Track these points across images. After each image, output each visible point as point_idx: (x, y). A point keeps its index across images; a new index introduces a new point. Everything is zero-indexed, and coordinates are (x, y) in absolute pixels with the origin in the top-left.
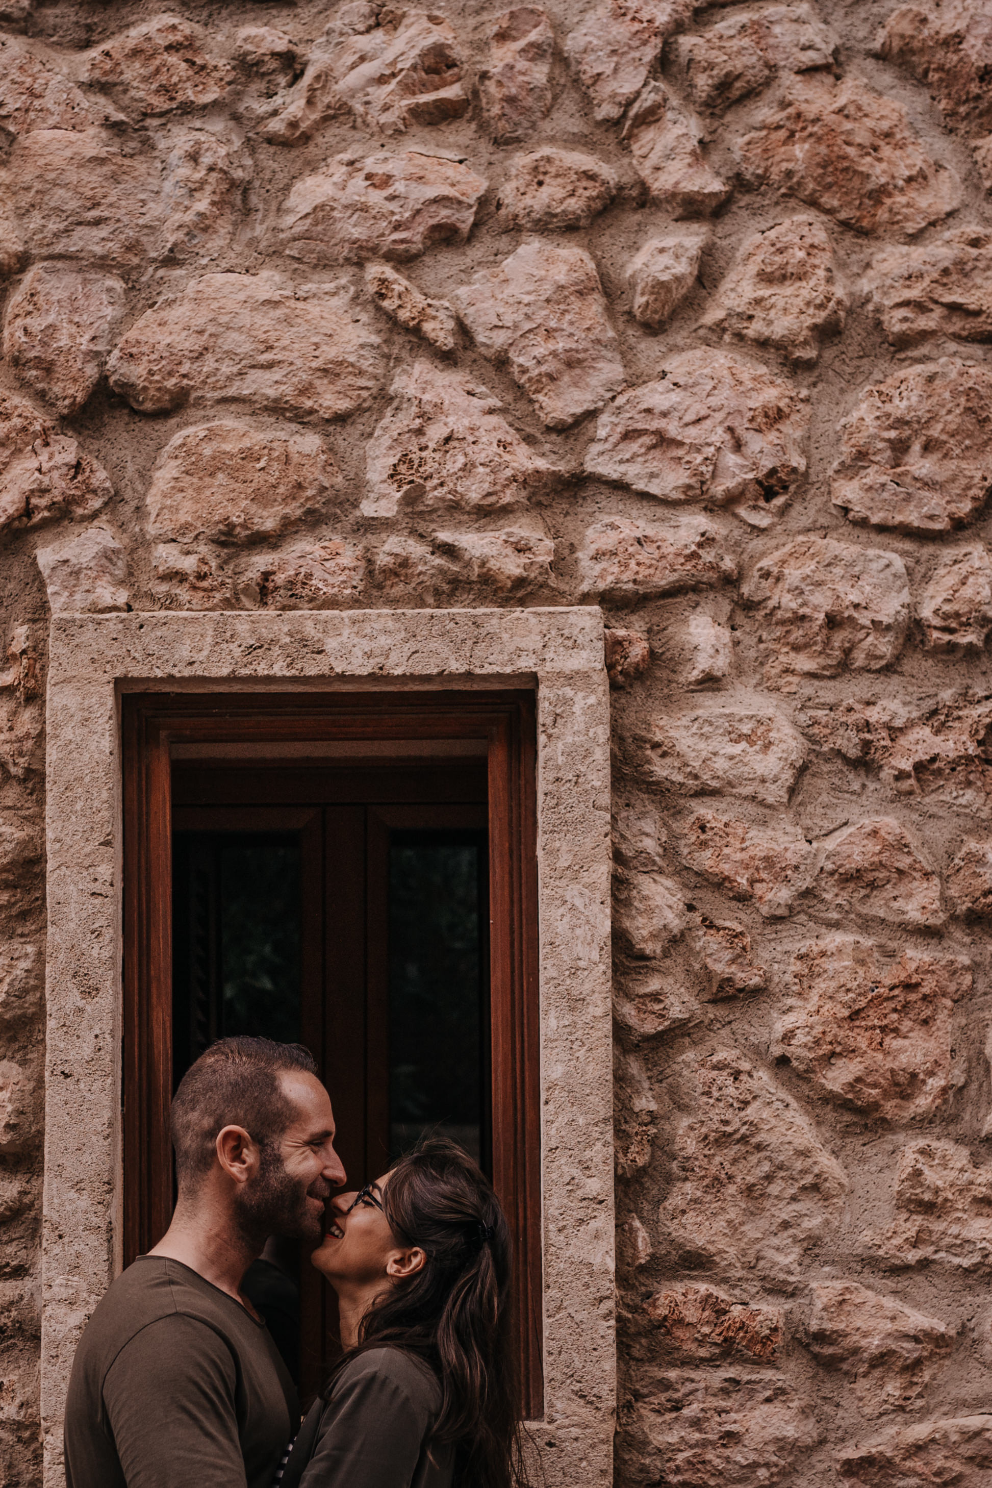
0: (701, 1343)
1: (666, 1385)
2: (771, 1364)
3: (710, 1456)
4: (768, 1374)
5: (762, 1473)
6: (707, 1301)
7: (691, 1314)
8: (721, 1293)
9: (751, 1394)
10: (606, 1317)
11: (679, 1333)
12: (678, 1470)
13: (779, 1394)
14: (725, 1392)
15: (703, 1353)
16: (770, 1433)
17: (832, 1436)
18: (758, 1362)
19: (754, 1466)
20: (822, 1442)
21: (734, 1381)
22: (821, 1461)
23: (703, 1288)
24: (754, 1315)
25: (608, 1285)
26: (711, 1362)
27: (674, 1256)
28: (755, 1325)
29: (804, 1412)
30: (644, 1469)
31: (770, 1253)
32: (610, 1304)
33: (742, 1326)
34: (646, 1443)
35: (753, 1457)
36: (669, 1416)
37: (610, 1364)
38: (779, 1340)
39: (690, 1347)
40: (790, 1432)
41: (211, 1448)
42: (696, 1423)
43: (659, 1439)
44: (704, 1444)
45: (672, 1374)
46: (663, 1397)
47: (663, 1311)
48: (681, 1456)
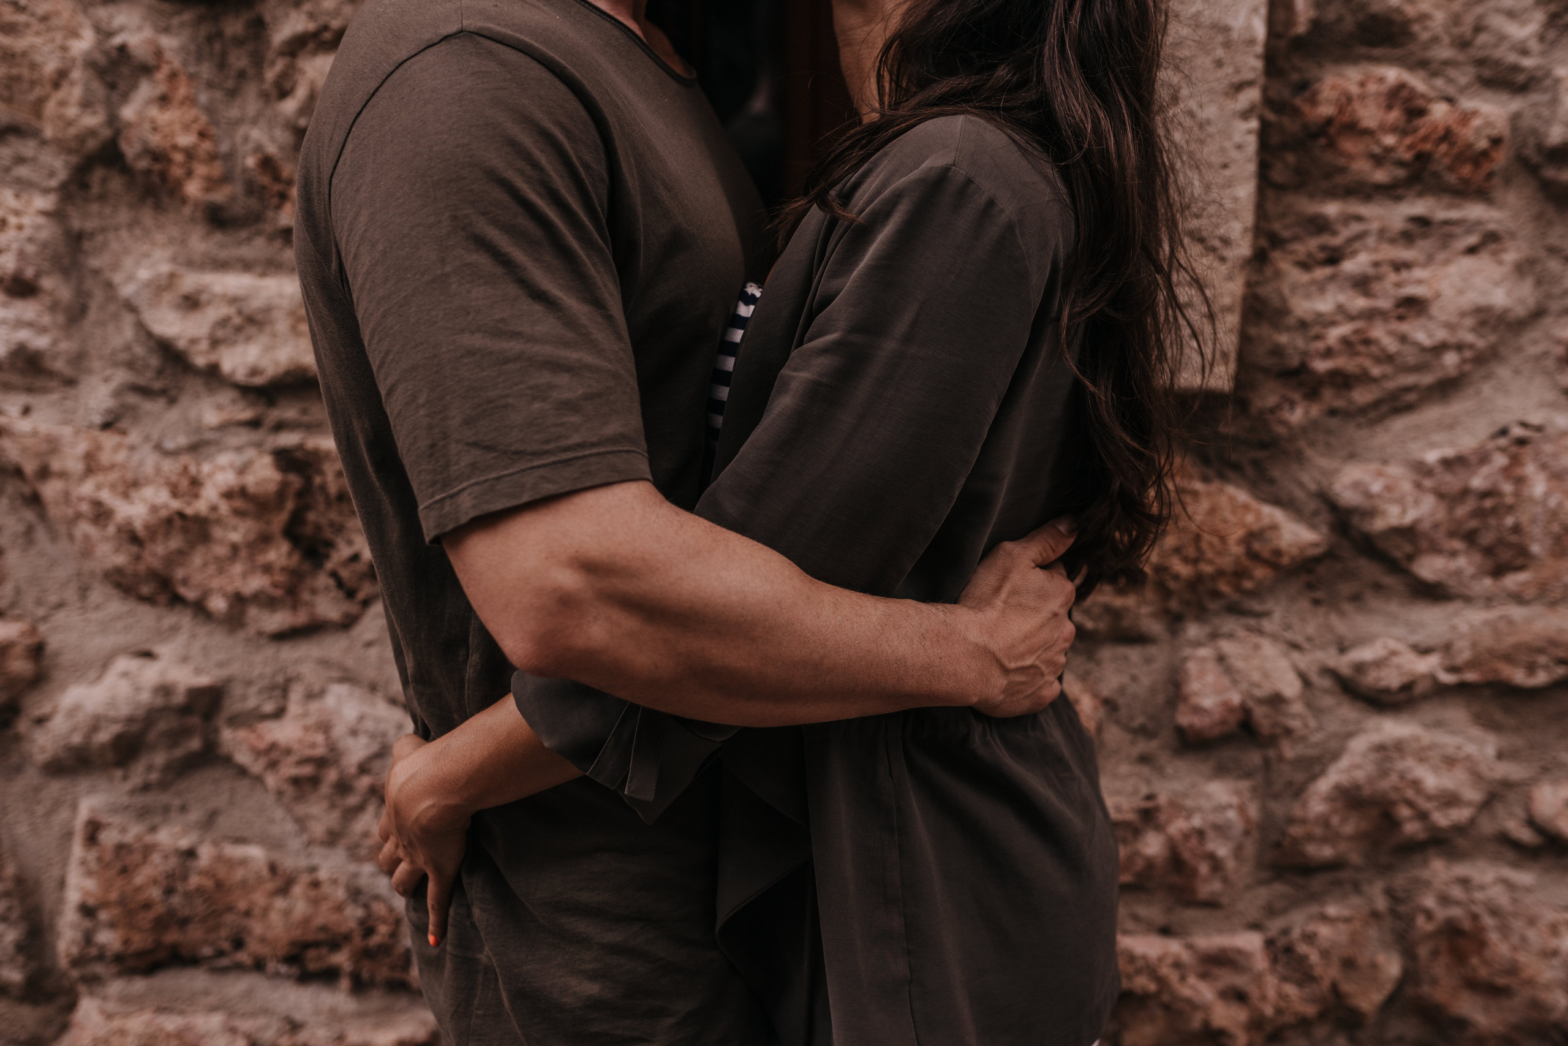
0: (1378, 160)
1: (1320, 225)
2: (1482, 194)
3: (1378, 332)
4: (1475, 211)
5: (1451, 358)
6: (1397, 95)
7: (1370, 115)
8: (1417, 82)
9: (1446, 240)
10: (1245, 115)
11: (1349, 145)
12: (1328, 353)
13: (1489, 240)
14: (1407, 238)
15: (1380, 176)
16: (1471, 299)
18: (1464, 192)
19: (1440, 348)
21: (1423, 222)
23: (1392, 74)
24: (1466, 118)
25: (1252, 64)
26: (1391, 192)
27: (1349, 23)
28: (1467, 133)
29: (1521, 269)
30: (1276, 351)
31: (1498, 22)
32: (1252, 95)
33: (1448, 136)
34: (1284, 311)
35: (1440, 334)
36: (1321, 273)
37: (1245, 191)
38: (1501, 158)
39: (1362, 167)
40: (1498, 298)
42: (1362, 284)
43: (1305, 306)
44: (1370, 315)
45: (1332, 209)
46: (1313, 244)
47: (1326, 110)
48: (1334, 334)
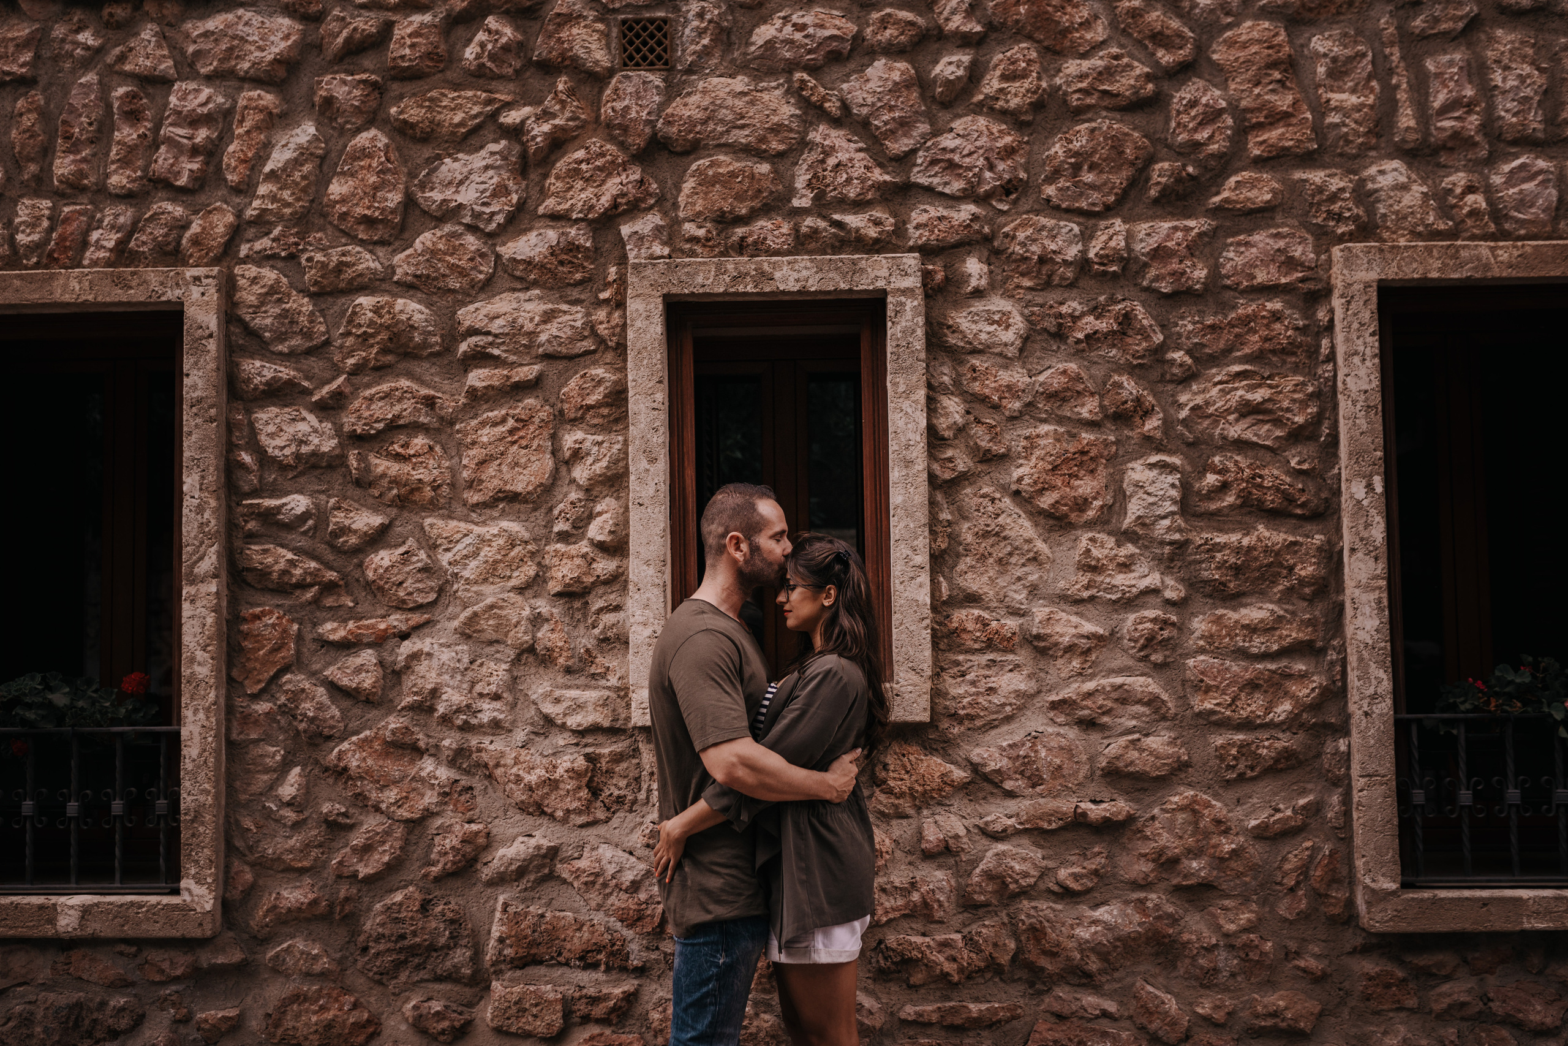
0: (975, 641)
1: (957, 663)
2: (1012, 652)
3: (981, 700)
4: (1011, 657)
5: (1008, 709)
6: (978, 619)
7: (970, 626)
8: (985, 615)
9: (1002, 667)
10: (926, 628)
11: (964, 636)
12: (964, 708)
13: (1017, 667)
14: (988, 667)
15: (976, 646)
16: (1012, 687)
17: (1044, 689)
18: (1005, 651)
19: (1003, 705)
20: (1039, 692)
21: (994, 661)
22: (1038, 702)
23: (976, 612)
24: (1003, 626)
25: (927, 612)
26: (980, 651)
27: (961, 596)
28: (1003, 631)
29: (1030, 676)
30: (946, 707)
31: (1011, 594)
32: (928, 621)
33: (997, 632)
34: (947, 694)
35: (1003, 700)
36: (959, 680)
37: (928, 653)
38: (1016, 639)
39: (970, 643)
40: (1022, 687)
41: (729, 699)
42: (973, 683)
43: (955, 691)
44: (978, 694)
45: (961, 658)
46: (956, 670)
47: (955, 625)
48: (965, 701)
